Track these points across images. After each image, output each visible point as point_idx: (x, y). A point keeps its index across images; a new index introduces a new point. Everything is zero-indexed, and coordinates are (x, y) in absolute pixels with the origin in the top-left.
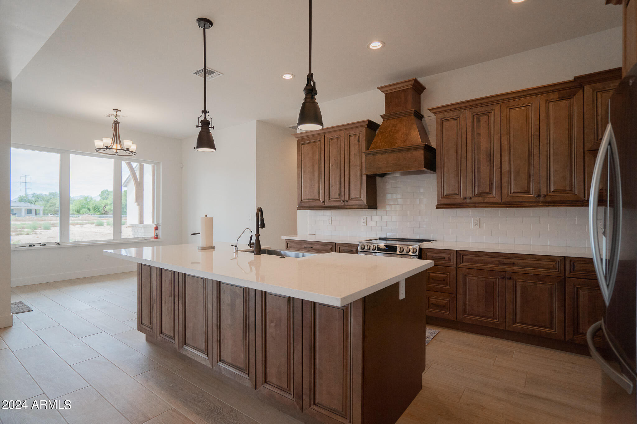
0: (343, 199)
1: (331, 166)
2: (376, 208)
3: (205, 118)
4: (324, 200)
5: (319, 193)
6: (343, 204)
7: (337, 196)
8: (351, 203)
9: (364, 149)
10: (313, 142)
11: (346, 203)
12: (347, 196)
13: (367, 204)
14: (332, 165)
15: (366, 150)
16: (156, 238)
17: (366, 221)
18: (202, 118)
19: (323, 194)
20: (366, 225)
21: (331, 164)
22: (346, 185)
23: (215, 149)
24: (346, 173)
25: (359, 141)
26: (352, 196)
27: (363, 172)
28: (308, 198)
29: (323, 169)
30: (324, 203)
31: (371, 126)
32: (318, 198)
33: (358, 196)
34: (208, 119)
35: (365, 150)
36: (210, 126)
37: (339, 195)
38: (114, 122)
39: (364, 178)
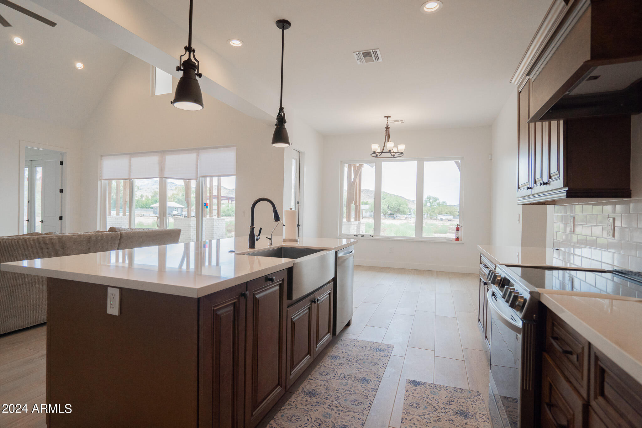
0: (544, 179)
5: (528, 173)
6: (544, 190)
7: (540, 176)
12: (547, 172)
16: (457, 239)
19: (531, 175)
26: (552, 171)
28: (522, 183)
30: (531, 191)
32: (527, 180)
37: (541, 173)
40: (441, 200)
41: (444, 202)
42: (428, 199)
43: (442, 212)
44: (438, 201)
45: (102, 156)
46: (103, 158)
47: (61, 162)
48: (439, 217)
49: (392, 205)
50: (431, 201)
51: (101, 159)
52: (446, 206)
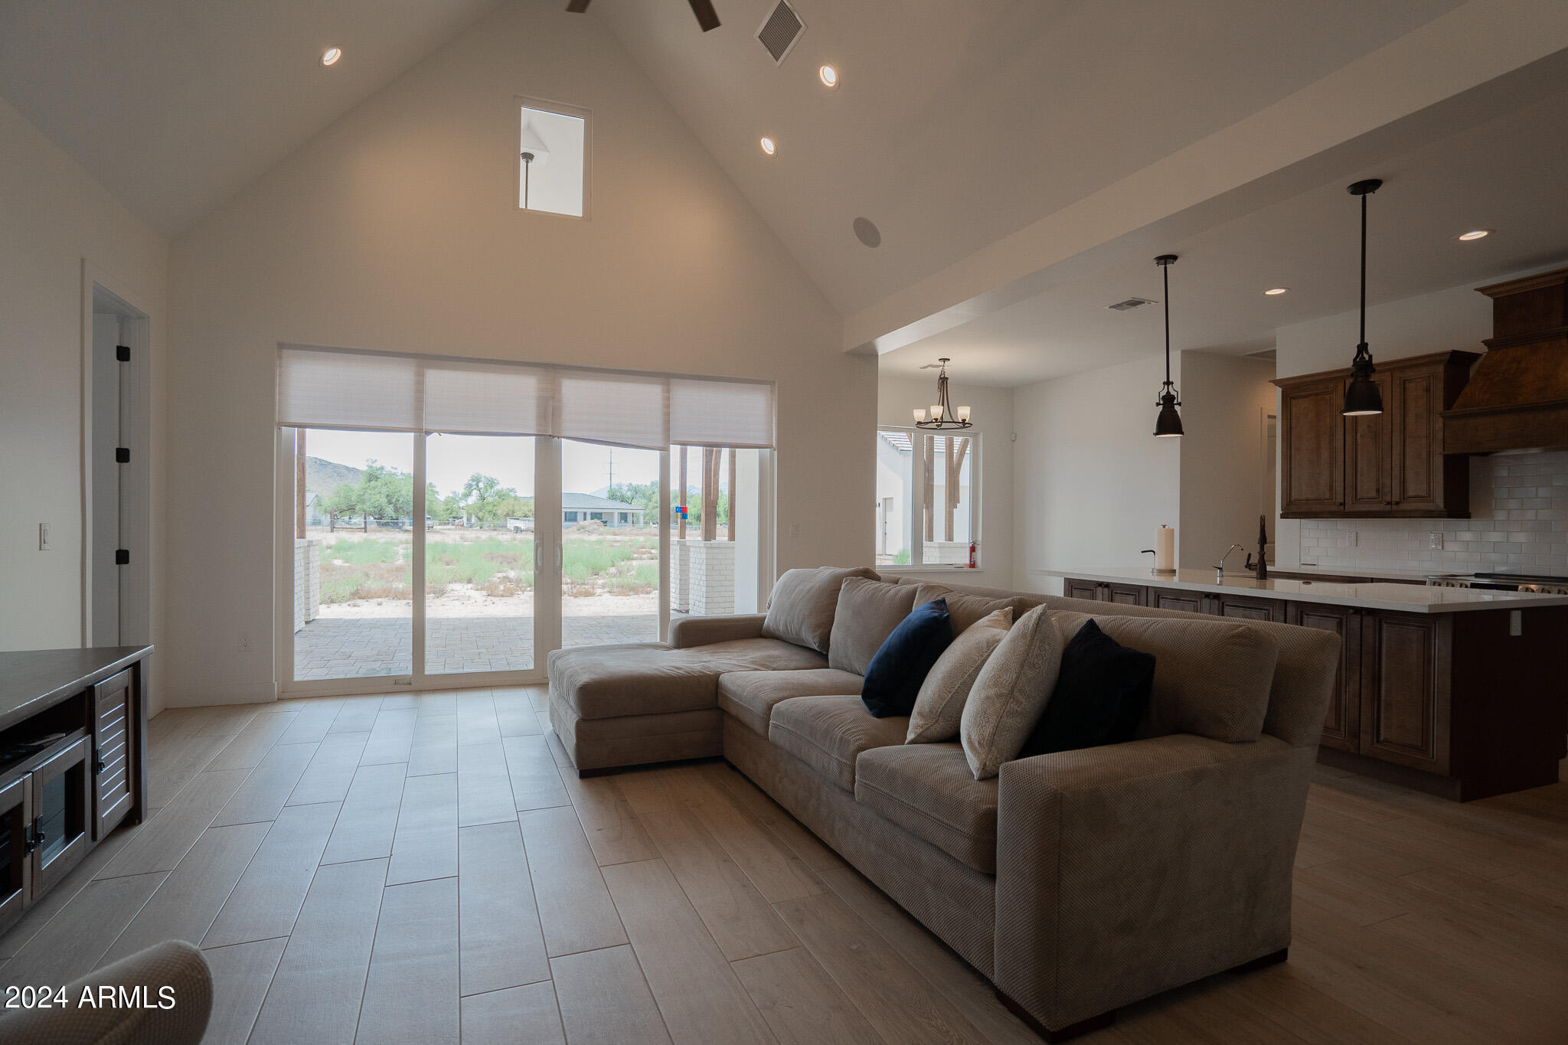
0: (1388, 498)
1: (1359, 437)
2: (1469, 517)
3: (1168, 392)
4: (1342, 501)
5: (1331, 487)
6: (1386, 509)
7: (1373, 494)
8: (1405, 506)
9: (1439, 406)
10: (1317, 394)
11: (1394, 507)
12: (1396, 492)
13: (1445, 507)
14: (1362, 436)
15: (1444, 410)
16: (973, 565)
17: (1443, 541)
18: (1164, 393)
19: (1340, 490)
20: (1443, 548)
21: (1359, 435)
22: (1396, 472)
23: (1182, 433)
24: (1396, 451)
25: (1428, 390)
26: (1411, 492)
27: (1438, 449)
28: (1304, 497)
29: (1339, 444)
30: (1342, 507)
31: (1458, 362)
32: (1327, 496)
33: (1424, 494)
34: (1172, 393)
35: (1442, 409)
36: (1175, 402)
37: (1378, 491)
38: (941, 378)
39: (1438, 462)
40: (503, 485)
41: (512, 490)
42: (474, 481)
43: (513, 512)
44: (498, 487)
45: (281, 346)
46: (285, 352)
47: (117, 347)
48: (512, 524)
49: (401, 495)
50: (481, 485)
51: (280, 357)
52: (516, 498)
